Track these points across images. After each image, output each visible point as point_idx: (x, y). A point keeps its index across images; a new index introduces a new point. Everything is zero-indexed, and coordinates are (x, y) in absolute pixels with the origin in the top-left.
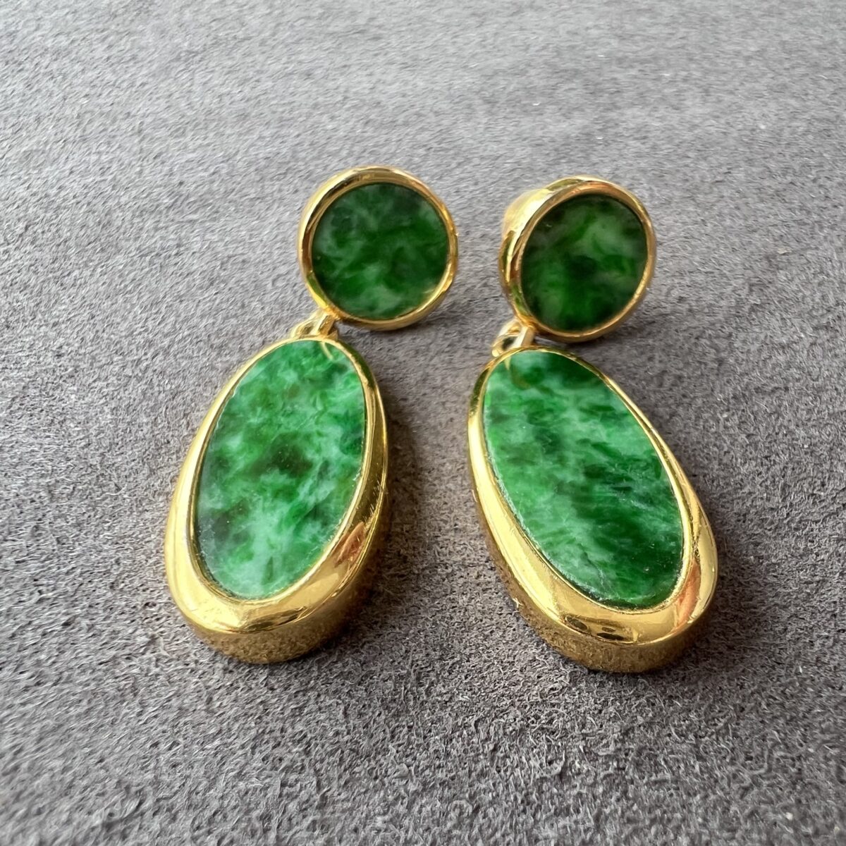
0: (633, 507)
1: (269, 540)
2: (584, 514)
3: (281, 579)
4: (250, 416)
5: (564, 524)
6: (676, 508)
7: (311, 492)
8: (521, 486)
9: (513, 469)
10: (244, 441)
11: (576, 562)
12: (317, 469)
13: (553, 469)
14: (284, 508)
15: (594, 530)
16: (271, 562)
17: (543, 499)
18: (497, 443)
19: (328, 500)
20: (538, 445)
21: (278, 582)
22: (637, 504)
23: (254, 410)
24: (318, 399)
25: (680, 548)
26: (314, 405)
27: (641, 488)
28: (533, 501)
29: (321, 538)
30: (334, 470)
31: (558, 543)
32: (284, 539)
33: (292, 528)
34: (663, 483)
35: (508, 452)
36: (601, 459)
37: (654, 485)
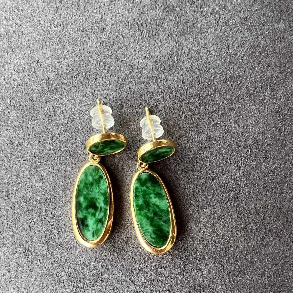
0: (162, 224)
1: (92, 227)
2: (152, 225)
3: (96, 237)
4: (84, 191)
5: (148, 227)
6: (170, 225)
7: (99, 216)
8: (140, 217)
9: (139, 212)
10: (84, 199)
11: (149, 237)
12: (99, 209)
13: (147, 212)
14: (94, 219)
15: (153, 229)
16: (93, 233)
17: (144, 220)
18: (136, 204)
19: (102, 218)
20: (144, 205)
21: (95, 237)
22: (162, 223)
23: (84, 189)
24: (98, 187)
25: (169, 235)
26: (97, 189)
27: (164, 219)
28: (142, 221)
29: (102, 228)
30: (103, 210)
31: (146, 232)
32: (95, 227)
33: (96, 224)
34: (169, 217)
35: (138, 207)
36: (157, 210)
37: (167, 218)
